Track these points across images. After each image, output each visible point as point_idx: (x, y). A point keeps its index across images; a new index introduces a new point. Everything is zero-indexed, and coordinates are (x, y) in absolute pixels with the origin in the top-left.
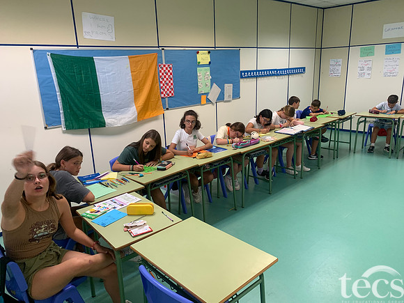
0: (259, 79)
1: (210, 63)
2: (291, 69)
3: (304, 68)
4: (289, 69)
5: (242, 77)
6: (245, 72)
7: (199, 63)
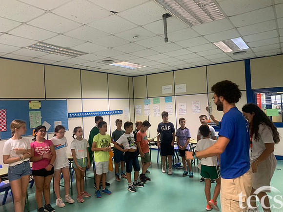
0: (85, 118)
1: (40, 108)
2: (111, 111)
3: (122, 111)
4: (109, 111)
5: (69, 117)
6: (71, 113)
7: (31, 108)
